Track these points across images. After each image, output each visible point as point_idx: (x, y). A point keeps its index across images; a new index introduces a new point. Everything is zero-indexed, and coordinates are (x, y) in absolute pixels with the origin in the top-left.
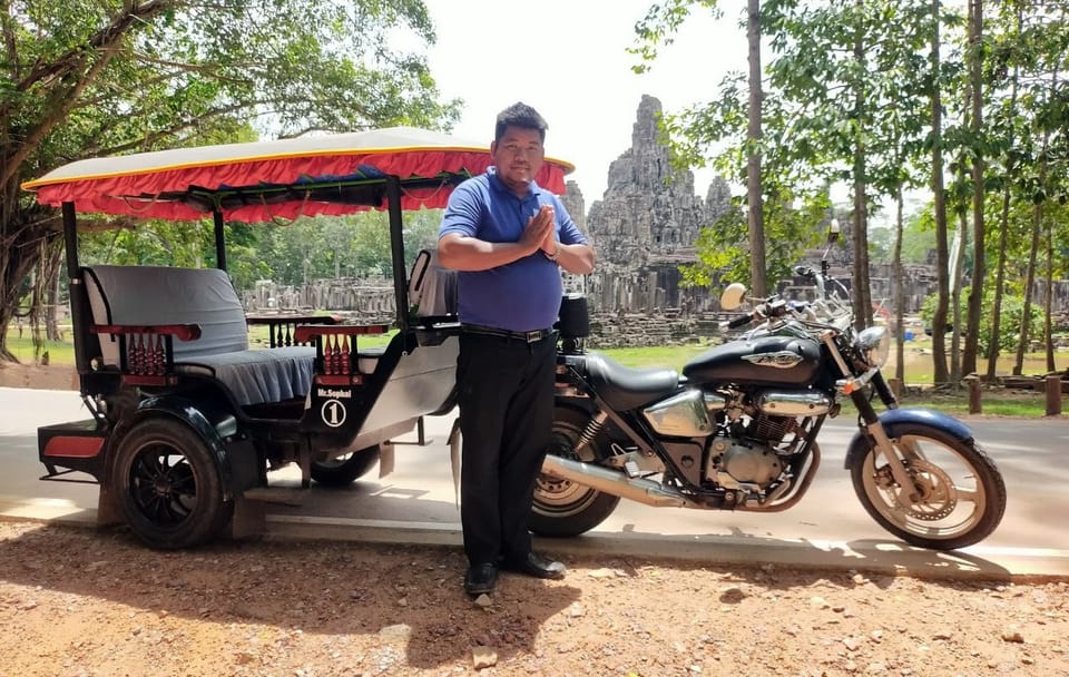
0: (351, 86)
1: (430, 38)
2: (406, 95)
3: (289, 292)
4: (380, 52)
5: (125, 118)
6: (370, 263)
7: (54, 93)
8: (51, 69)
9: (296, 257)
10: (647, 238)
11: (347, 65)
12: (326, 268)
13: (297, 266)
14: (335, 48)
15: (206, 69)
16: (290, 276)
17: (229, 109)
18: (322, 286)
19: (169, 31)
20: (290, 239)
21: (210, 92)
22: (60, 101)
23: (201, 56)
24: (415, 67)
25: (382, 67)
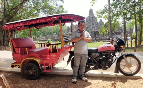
0: (53, 9)
1: (63, 2)
2: (60, 10)
3: (44, 37)
4: (57, 5)
5: (23, 15)
6: (54, 33)
7: (14, 12)
8: (14, 9)
9: (44, 32)
10: (91, 28)
11: (52, 6)
12: (49, 34)
13: (45, 33)
14: (50, 4)
15: (34, 8)
16: (44, 35)
17: (37, 13)
18: (48, 36)
19: (28, 3)
20: (44, 30)
21: (34, 11)
22: (15, 13)
23: (33, 6)
24: (61, 6)
25: (57, 7)
